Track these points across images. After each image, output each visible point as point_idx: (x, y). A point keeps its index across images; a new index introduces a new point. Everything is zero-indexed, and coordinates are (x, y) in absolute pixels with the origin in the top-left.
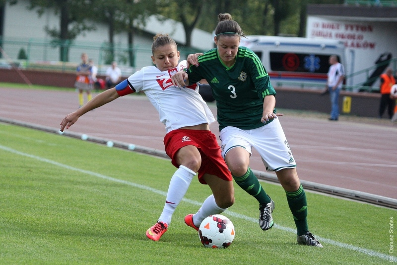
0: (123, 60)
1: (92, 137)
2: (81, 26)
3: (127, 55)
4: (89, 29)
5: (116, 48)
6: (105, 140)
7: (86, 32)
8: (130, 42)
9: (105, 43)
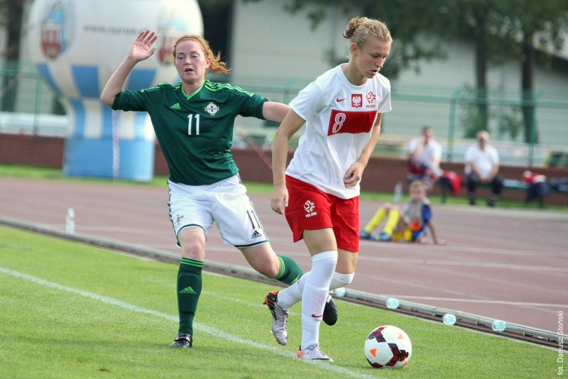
0: (509, 128)
1: (409, 304)
2: (410, 51)
3: (519, 117)
4: (429, 56)
5: (492, 98)
6: (440, 310)
7: (422, 63)
8: (526, 85)
9: (467, 88)
